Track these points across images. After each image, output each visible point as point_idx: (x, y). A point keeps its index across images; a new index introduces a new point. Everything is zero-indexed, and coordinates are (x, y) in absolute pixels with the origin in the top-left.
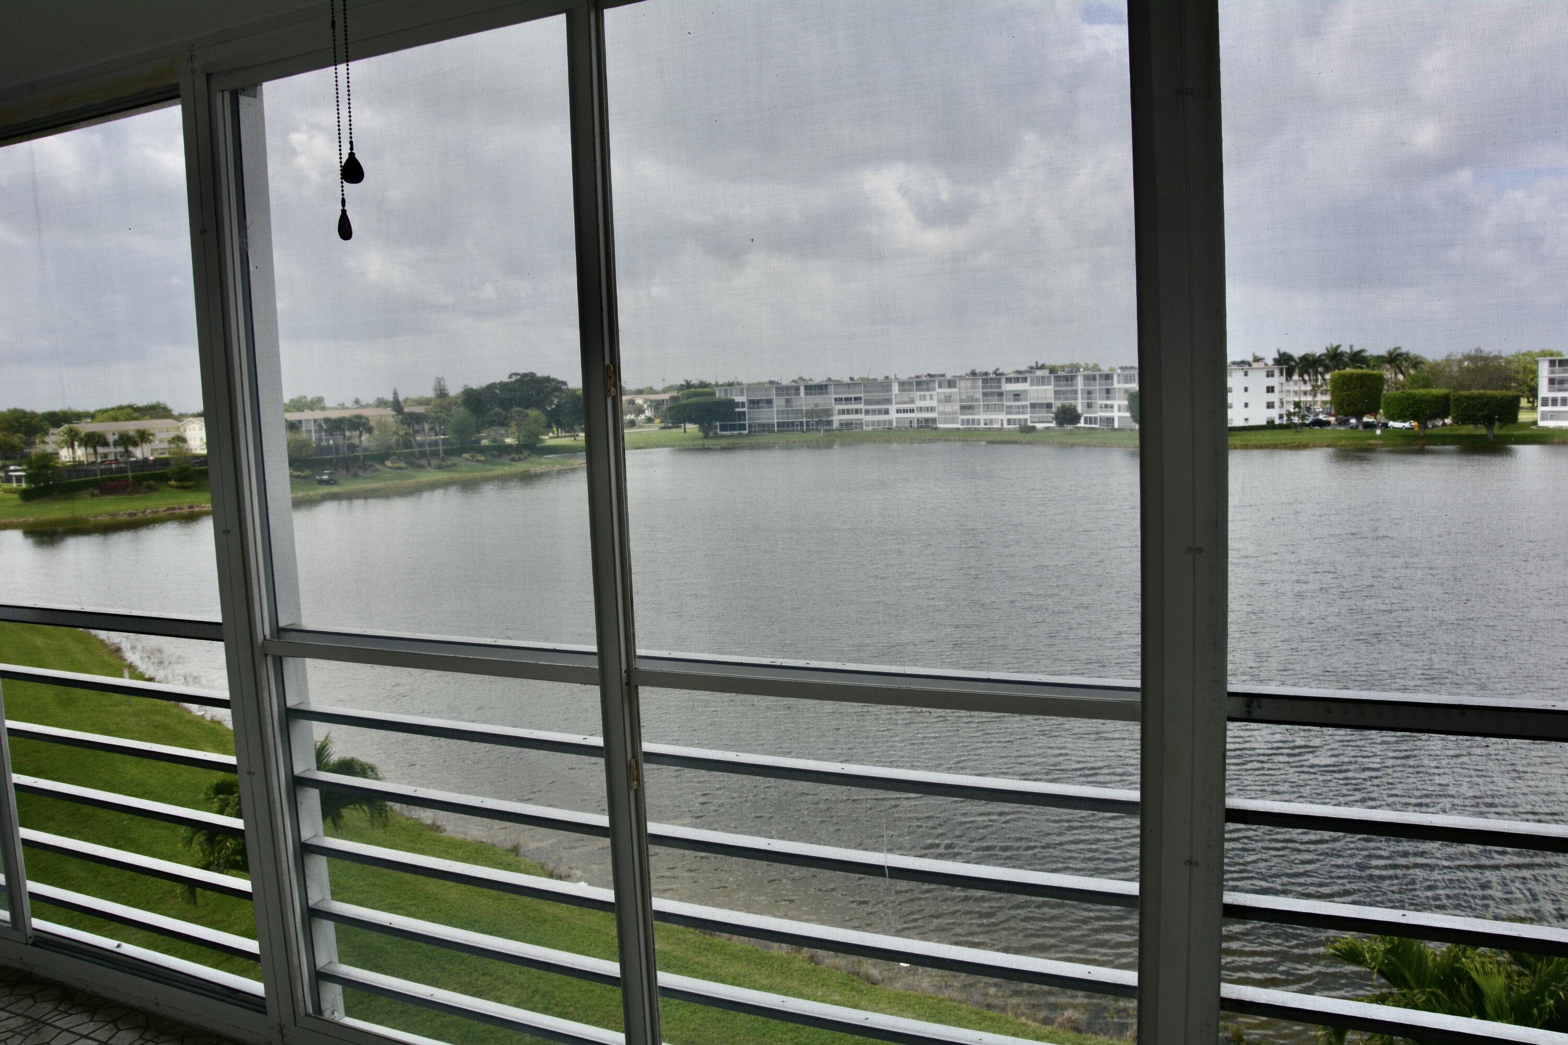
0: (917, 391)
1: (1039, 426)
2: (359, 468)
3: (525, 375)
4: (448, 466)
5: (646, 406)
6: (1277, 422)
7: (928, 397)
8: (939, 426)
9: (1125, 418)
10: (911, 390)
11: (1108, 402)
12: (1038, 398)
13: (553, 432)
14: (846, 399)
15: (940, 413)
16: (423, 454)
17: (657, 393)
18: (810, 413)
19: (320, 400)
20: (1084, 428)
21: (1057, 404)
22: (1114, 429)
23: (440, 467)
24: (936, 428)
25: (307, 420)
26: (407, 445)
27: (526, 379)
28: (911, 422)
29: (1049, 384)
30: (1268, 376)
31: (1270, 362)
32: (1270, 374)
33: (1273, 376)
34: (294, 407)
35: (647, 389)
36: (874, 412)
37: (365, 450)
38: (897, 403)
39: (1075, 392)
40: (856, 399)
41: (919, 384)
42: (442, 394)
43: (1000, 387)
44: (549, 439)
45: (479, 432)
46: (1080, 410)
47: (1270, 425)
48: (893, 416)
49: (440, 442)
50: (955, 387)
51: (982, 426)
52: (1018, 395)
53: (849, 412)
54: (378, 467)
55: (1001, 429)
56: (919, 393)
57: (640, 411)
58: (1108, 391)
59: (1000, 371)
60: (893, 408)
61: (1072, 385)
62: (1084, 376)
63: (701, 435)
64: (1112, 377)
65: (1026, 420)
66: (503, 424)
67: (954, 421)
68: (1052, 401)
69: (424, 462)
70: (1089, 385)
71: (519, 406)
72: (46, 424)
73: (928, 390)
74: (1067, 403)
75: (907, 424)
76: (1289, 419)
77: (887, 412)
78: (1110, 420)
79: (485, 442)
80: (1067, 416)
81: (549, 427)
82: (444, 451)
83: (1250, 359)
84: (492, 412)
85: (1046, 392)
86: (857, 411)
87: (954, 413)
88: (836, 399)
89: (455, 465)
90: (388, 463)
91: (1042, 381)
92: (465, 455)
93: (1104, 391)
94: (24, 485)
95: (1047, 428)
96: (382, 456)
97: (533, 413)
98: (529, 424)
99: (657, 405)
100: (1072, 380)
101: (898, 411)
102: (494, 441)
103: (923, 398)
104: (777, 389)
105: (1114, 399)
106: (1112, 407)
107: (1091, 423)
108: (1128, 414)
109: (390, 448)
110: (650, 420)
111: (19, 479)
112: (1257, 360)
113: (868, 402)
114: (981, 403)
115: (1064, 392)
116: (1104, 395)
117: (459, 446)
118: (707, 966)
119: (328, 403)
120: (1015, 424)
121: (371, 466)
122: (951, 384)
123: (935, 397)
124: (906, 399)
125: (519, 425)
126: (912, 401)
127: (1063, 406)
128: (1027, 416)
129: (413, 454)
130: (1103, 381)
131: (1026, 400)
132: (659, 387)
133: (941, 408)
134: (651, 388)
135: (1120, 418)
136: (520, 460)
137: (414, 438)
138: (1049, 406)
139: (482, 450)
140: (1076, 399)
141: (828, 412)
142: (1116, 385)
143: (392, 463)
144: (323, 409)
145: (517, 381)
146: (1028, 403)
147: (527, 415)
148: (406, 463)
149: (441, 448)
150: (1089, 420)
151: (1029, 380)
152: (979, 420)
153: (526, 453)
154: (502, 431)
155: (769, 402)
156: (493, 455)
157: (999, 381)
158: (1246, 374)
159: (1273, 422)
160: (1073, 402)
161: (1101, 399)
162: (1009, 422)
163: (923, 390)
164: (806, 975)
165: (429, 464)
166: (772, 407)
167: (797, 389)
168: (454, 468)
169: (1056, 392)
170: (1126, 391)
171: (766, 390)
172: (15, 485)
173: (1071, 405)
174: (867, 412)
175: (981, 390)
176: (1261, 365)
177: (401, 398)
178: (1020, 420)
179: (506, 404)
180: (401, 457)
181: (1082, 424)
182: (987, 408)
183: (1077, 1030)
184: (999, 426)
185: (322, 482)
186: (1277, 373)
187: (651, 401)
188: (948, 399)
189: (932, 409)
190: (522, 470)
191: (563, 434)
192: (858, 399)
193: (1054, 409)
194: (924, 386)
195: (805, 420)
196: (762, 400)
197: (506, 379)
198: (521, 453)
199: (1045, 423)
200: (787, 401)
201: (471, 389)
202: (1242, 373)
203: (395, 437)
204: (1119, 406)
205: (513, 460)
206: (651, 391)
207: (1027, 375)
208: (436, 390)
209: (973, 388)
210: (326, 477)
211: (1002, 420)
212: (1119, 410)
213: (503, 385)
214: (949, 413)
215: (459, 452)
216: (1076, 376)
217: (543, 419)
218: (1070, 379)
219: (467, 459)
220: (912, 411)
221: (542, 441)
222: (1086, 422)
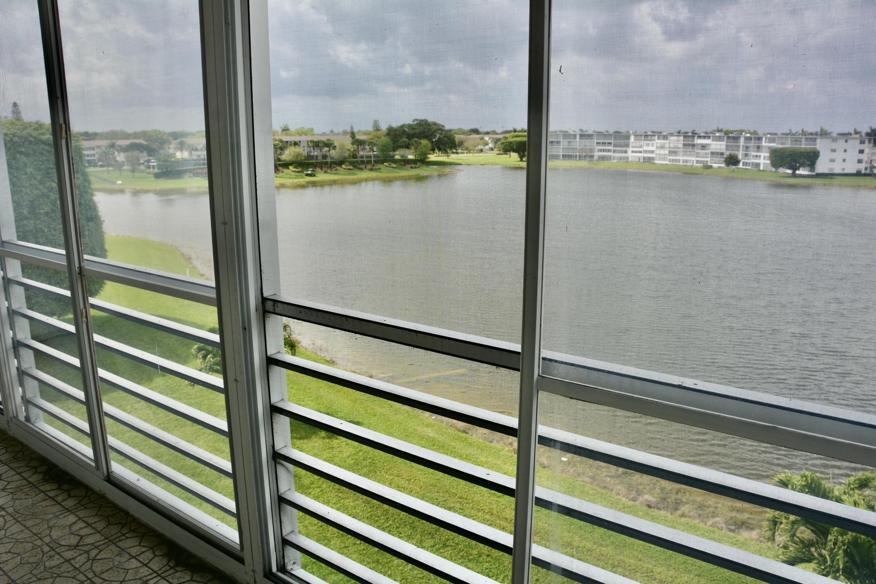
0: (645, 140)
1: (715, 165)
2: (328, 168)
3: (422, 121)
4: (376, 169)
5: (490, 141)
6: (863, 172)
7: (651, 145)
8: (656, 162)
9: (767, 164)
10: (640, 140)
11: (758, 154)
12: (716, 149)
13: (436, 153)
14: (603, 143)
15: (656, 154)
16: (363, 162)
17: (497, 134)
18: (582, 150)
19: (312, 130)
20: (742, 169)
21: (727, 153)
22: (759, 170)
23: (371, 170)
24: (654, 163)
25: (304, 141)
26: (355, 156)
27: (422, 123)
28: (639, 159)
29: (723, 141)
30: (861, 143)
31: (863, 134)
32: (862, 142)
33: (864, 143)
34: (298, 133)
35: (492, 131)
36: (619, 152)
37: (332, 158)
38: (633, 147)
39: (739, 146)
40: (609, 143)
41: (646, 136)
42: (377, 129)
43: (693, 141)
44: (432, 157)
45: (394, 151)
46: (740, 157)
47: (858, 174)
48: (630, 154)
49: (372, 156)
50: (667, 139)
51: (681, 163)
52: (704, 146)
53: (604, 151)
54: (338, 168)
55: (692, 166)
56: (646, 142)
57: (487, 144)
58: (758, 147)
59: (696, 132)
60: (630, 150)
61: (737, 142)
62: (745, 137)
63: (519, 159)
64: (762, 140)
65: (707, 161)
66: (408, 147)
67: (664, 159)
68: (724, 151)
69: (362, 166)
70: (747, 143)
71: (418, 137)
72: (171, 138)
73: (651, 140)
74: (733, 152)
75: (637, 160)
76: (871, 170)
77: (626, 152)
78: (758, 165)
79: (397, 157)
80: (732, 161)
81: (433, 150)
82: (374, 161)
83: (852, 132)
84: (401, 141)
85: (720, 146)
86: (609, 151)
87: (665, 155)
88: (597, 143)
89: (379, 169)
90: (344, 166)
91: (719, 139)
92: (385, 164)
93: (756, 148)
94: (156, 171)
95: (720, 167)
96: (340, 163)
97: (424, 142)
98: (421, 148)
99: (496, 141)
100: (737, 139)
101: (633, 152)
102: (402, 156)
103: (648, 145)
104: (564, 135)
105: (761, 152)
106: (760, 157)
107: (746, 166)
108: (769, 162)
109: (345, 158)
110: (492, 149)
111: (154, 167)
112: (856, 133)
113: (615, 146)
114: (682, 150)
115: (732, 146)
116: (756, 149)
117: (382, 159)
118: (455, 448)
119: (316, 131)
120: (701, 163)
121: (334, 167)
122: (665, 137)
123: (655, 145)
124: (637, 145)
125: (416, 148)
126: (641, 147)
127: (730, 155)
128: (708, 159)
129: (357, 162)
130: (756, 141)
131: (708, 149)
132: (499, 130)
133: (658, 152)
134: (494, 131)
135: (764, 164)
136: (415, 168)
137: (358, 153)
138: (722, 154)
139: (395, 161)
140: (738, 150)
141: (592, 151)
142: (764, 144)
143: (346, 166)
144: (313, 135)
145: (417, 124)
146: (709, 152)
147: (421, 143)
148: (353, 166)
149: (372, 159)
150: (745, 164)
151: (711, 138)
152: (679, 160)
153: (419, 164)
154: (407, 151)
155: (558, 142)
156: (401, 165)
157: (693, 137)
158: (846, 141)
159: (860, 172)
160: (736, 152)
161: (754, 151)
162: (697, 162)
163: (648, 140)
164: (507, 459)
165: (366, 167)
166: (560, 145)
167: (575, 136)
168: (379, 170)
169: (727, 146)
170: (769, 148)
171: (557, 135)
172: (152, 170)
173: (734, 154)
174: (614, 151)
175: (682, 142)
176: (858, 136)
177: (355, 130)
178: (704, 161)
179: (410, 137)
180: (351, 163)
181: (741, 165)
182: (685, 154)
183: (649, 506)
184: (691, 164)
185: (307, 175)
186: (867, 142)
187: (493, 139)
188: (662, 147)
189: (652, 152)
190: (416, 173)
191: (443, 155)
192: (610, 144)
193: (725, 156)
194: (649, 138)
195: (578, 154)
196: (554, 141)
197: (411, 123)
198: (416, 164)
199: (718, 164)
200: (569, 142)
201: (392, 127)
202: (844, 141)
203: (348, 152)
204: (764, 157)
205: (412, 168)
206: (494, 132)
207: (711, 135)
208: (373, 127)
209: (678, 141)
210: (309, 172)
211: (693, 161)
212: (764, 159)
213: (410, 126)
214: (662, 155)
215: (382, 162)
216: (740, 137)
217: (430, 145)
218: (736, 139)
219: (387, 166)
220: (640, 152)
221: (428, 158)
222: (743, 165)
